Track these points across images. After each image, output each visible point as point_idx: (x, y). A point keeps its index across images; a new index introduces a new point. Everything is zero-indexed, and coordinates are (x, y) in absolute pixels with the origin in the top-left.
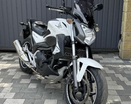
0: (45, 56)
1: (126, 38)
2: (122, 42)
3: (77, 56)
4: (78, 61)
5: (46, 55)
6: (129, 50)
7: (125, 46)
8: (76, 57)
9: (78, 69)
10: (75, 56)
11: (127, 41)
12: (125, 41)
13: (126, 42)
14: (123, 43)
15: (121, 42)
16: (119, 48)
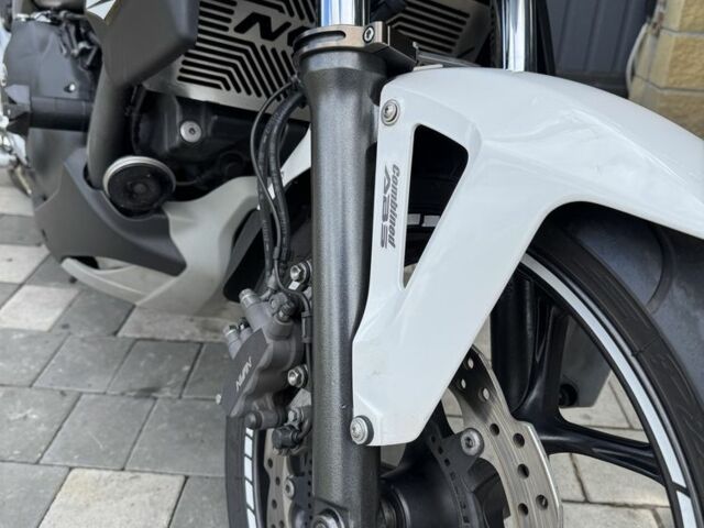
0: (74, 58)
1: (692, 10)
2: (657, 35)
3: (377, 31)
4: (392, 119)
5: (84, 53)
6: (694, 85)
7: (675, 59)
8: (368, 53)
9: (388, 240)
10: (355, 38)
11: (691, 29)
12: (680, 31)
13: (685, 36)
14: (669, 40)
15: (650, 39)
16: (633, 74)
